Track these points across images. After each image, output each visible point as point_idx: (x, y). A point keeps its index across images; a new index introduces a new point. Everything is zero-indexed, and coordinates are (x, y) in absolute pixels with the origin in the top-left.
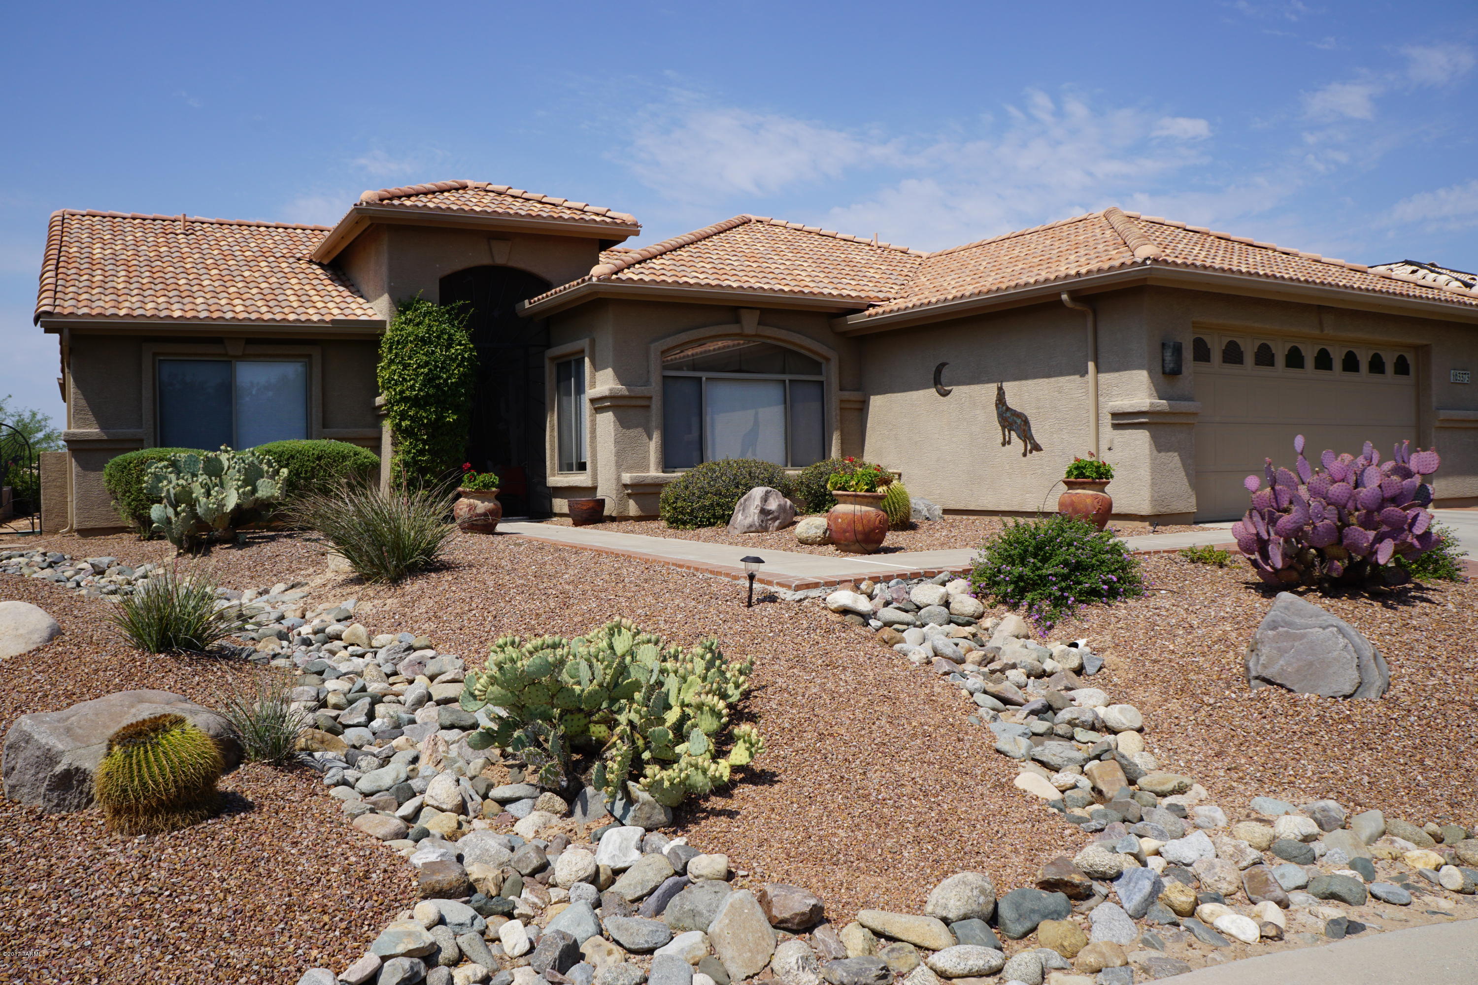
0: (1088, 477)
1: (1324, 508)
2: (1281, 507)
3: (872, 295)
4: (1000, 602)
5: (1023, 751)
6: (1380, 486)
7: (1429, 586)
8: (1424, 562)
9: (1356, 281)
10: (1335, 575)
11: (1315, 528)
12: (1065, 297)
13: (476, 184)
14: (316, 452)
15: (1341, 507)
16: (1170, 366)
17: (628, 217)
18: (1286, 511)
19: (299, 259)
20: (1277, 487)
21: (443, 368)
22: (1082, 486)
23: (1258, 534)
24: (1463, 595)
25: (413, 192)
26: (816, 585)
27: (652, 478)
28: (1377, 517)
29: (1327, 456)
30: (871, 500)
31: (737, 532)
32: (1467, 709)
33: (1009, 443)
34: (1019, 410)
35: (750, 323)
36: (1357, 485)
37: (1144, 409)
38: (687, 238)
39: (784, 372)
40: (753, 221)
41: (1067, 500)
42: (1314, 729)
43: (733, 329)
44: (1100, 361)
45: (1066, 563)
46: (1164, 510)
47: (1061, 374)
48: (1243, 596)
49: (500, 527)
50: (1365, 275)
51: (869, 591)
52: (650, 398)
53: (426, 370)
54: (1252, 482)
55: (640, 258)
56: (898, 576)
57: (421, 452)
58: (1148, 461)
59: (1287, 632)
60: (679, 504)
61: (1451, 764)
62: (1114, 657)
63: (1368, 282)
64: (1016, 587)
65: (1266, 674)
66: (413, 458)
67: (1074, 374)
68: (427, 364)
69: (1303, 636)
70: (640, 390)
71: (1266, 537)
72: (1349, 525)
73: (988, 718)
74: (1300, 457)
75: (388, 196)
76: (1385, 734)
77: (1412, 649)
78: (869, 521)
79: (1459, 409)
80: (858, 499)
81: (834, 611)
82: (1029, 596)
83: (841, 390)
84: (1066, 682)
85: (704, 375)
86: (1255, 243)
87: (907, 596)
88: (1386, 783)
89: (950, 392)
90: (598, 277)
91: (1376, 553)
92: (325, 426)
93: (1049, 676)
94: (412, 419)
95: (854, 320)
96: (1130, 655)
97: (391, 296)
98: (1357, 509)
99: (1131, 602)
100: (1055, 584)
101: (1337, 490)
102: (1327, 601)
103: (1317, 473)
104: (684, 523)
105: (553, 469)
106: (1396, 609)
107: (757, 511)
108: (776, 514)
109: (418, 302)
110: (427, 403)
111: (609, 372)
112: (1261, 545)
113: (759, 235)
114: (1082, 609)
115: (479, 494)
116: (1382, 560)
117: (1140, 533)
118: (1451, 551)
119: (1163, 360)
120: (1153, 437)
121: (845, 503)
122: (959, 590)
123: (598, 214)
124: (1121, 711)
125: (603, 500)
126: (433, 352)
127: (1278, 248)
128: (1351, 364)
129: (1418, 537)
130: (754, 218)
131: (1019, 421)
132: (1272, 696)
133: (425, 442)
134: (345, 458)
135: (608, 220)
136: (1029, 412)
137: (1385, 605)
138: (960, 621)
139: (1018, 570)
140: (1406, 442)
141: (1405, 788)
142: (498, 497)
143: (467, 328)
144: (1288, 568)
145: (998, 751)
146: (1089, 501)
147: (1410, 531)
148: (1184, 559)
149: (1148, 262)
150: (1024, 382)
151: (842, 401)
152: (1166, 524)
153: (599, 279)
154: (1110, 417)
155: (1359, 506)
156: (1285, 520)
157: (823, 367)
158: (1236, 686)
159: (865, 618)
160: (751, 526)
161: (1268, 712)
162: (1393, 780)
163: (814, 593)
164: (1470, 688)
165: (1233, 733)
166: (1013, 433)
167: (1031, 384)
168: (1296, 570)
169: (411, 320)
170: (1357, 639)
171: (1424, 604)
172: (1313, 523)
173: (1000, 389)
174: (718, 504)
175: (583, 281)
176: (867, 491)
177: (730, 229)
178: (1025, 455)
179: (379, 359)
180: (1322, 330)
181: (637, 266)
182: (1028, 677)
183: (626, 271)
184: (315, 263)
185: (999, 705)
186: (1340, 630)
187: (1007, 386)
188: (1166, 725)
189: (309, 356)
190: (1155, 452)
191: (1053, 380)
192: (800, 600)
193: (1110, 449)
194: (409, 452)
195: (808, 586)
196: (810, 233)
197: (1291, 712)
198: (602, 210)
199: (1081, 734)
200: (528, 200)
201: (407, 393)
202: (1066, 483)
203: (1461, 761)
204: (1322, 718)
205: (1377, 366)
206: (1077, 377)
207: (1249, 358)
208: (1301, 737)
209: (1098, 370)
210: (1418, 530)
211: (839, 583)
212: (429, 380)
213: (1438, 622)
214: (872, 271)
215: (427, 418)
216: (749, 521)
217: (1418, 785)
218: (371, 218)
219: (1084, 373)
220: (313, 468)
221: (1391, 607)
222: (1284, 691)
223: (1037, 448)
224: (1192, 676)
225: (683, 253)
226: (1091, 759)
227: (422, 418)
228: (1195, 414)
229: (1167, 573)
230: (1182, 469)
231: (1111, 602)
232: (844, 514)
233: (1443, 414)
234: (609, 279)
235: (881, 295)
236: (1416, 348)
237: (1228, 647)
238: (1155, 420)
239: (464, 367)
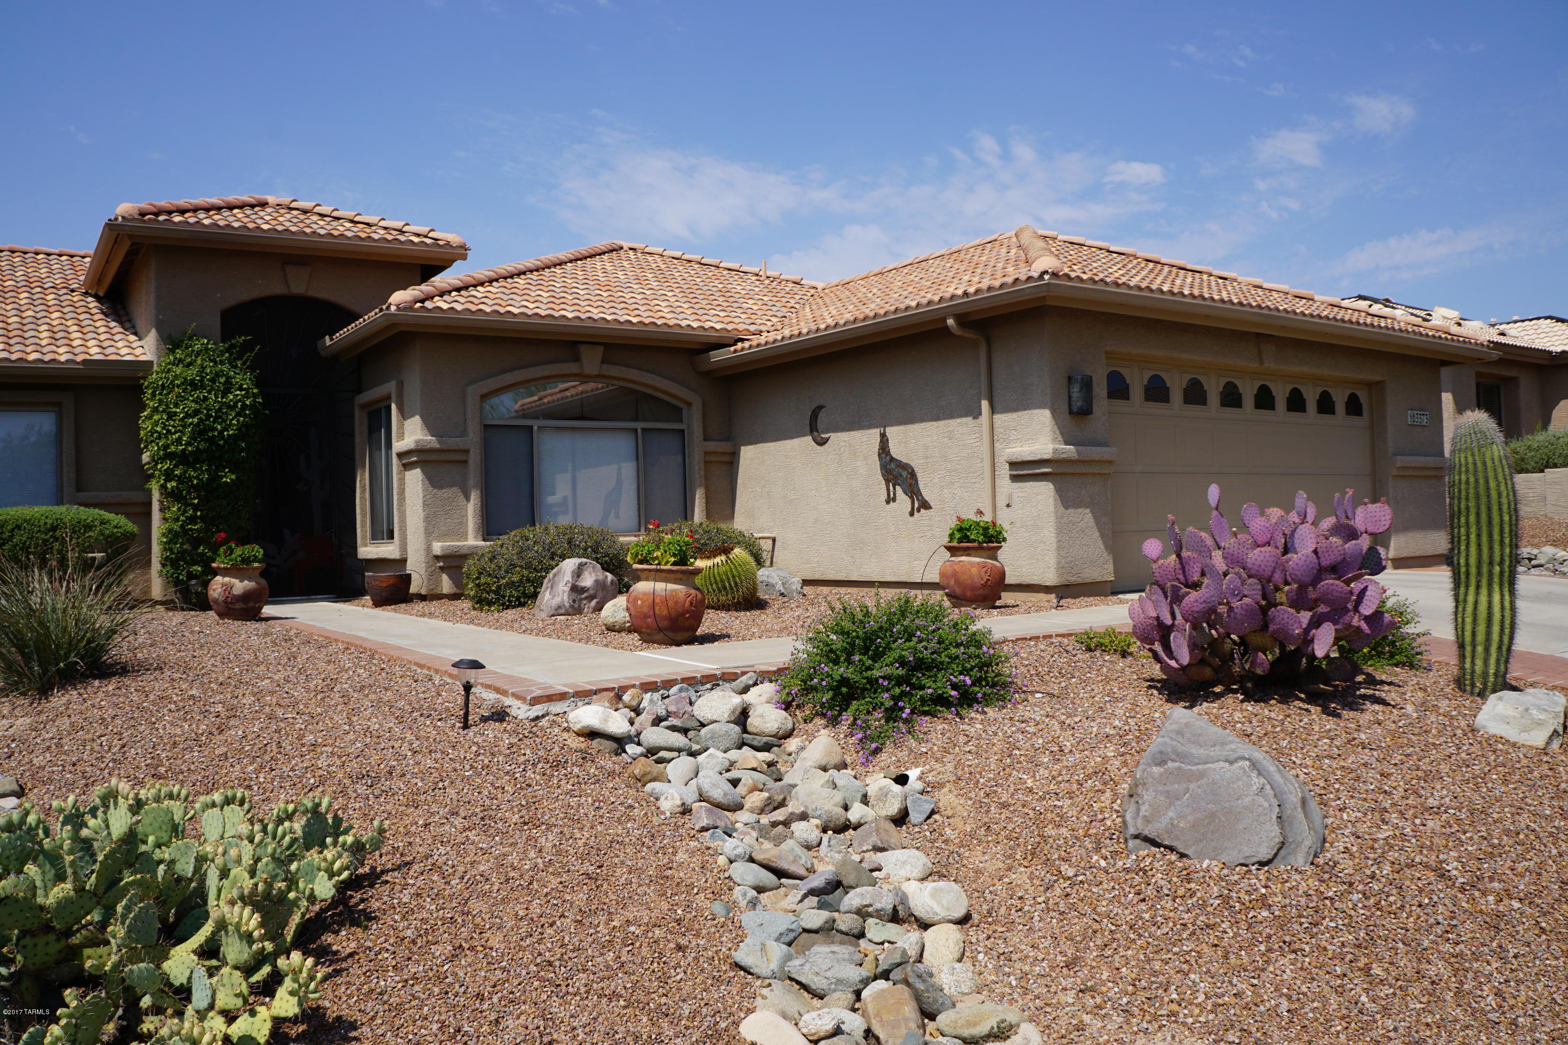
0: (974, 541)
1: (1243, 582)
2: (1190, 580)
3: (741, 327)
4: (817, 714)
5: (774, 966)
6: (1315, 552)
7: (1384, 677)
8: (1378, 644)
9: (1300, 306)
10: (1259, 671)
11: (1231, 609)
12: (950, 322)
13: (278, 201)
14: (49, 521)
15: (1265, 580)
16: (1078, 404)
17: (454, 238)
18: (1196, 586)
19: (73, 291)
20: (1185, 554)
21: (216, 418)
22: (967, 551)
23: (1158, 618)
24: (1425, 691)
25: (189, 206)
26: (562, 696)
27: (470, 547)
28: (1312, 594)
29: (1249, 511)
30: (679, 576)
31: (543, 615)
32: (1432, 876)
33: (894, 500)
34: (904, 460)
35: (591, 361)
36: (1286, 551)
37: (1046, 457)
38: (531, 263)
39: (636, 419)
40: (625, 248)
41: (949, 570)
42: (1212, 921)
43: (572, 368)
44: (996, 399)
45: (902, 662)
46: (1073, 579)
47: (952, 416)
48: (1142, 701)
49: (268, 610)
50: (1311, 302)
51: (634, 703)
52: (467, 451)
53: (196, 420)
54: (1152, 547)
55: (458, 283)
56: (684, 680)
57: (192, 520)
58: (1053, 519)
59: (1179, 768)
60: (483, 580)
61: (1410, 972)
62: (951, 797)
63: (1313, 308)
64: (835, 695)
65: (1149, 831)
66: (182, 526)
67: (966, 416)
68: (196, 412)
69: (1202, 775)
70: (454, 442)
71: (1169, 622)
72: (1276, 605)
73: (743, 904)
74: (1215, 513)
75: (154, 210)
76: (1316, 925)
77: (1357, 779)
78: (676, 603)
79: (1418, 455)
80: (664, 574)
81: (579, 734)
82: (854, 705)
83: (705, 440)
84: (874, 840)
85: (535, 424)
86: (1188, 267)
87: (689, 708)
88: (1313, 1010)
89: (827, 440)
90: (397, 306)
91: (1312, 641)
92: (79, 489)
93: (855, 829)
94: (180, 479)
95: (718, 356)
96: (972, 795)
97: (158, 331)
98: (1287, 583)
99: (991, 712)
100: (888, 690)
101: (1258, 557)
102: (1249, 707)
103: (1235, 534)
104: (490, 603)
105: (364, 537)
106: (1339, 716)
107: (567, 589)
108: (591, 592)
109: (190, 338)
110: (197, 461)
111: (417, 419)
112: (1163, 632)
113: (625, 263)
114: (925, 722)
115: (234, 571)
116: (1320, 652)
117: (1039, 609)
118: (1410, 629)
119: (1070, 397)
120: (1058, 490)
121: (647, 579)
122: (764, 699)
123: (418, 235)
124: (934, 895)
125: (410, 575)
126: (205, 398)
127: (1215, 272)
128: (1296, 403)
129: (1367, 619)
130: (626, 245)
131: (904, 474)
132: (1157, 865)
133: (196, 508)
134: (89, 527)
135: (428, 241)
136: (916, 463)
137: (1327, 711)
138: (755, 743)
139: (841, 671)
140: (1350, 492)
141: (1343, 1018)
142: (264, 574)
143: (252, 368)
144: (1199, 662)
145: (738, 966)
146: (974, 571)
147: (1356, 609)
148: (1078, 646)
149: (1046, 277)
150: (909, 427)
151: (706, 453)
152: (1075, 597)
153: (398, 309)
154: (1007, 466)
155: (1289, 579)
156: (1193, 598)
157: (684, 412)
158: (1109, 847)
159: (620, 742)
160: (559, 607)
161: (1150, 892)
162: (1325, 1003)
163: (557, 707)
164: (1436, 840)
165: (1096, 926)
166: (898, 488)
167: (916, 429)
168: (1209, 665)
169: (180, 361)
170: (1277, 777)
171: (1377, 707)
172: (1228, 603)
173: (883, 435)
174: (528, 580)
175: (381, 310)
176: (674, 564)
177: (591, 256)
178: (912, 514)
179: (144, 407)
180: (1262, 363)
181: (454, 293)
182: (825, 831)
183: (437, 298)
184: (91, 296)
185: (768, 878)
186: (1254, 765)
187: (891, 432)
188: (1003, 910)
189: (59, 404)
190: (1062, 509)
191: (942, 423)
192: (537, 718)
193: (1008, 506)
194: (177, 520)
195: (550, 698)
196: (690, 261)
197: (1181, 892)
198: (423, 229)
199: (876, 930)
200: (338, 219)
201: (173, 448)
202: (949, 548)
203: (1425, 966)
204: (1225, 900)
205: (1326, 405)
206: (969, 419)
207: (1177, 395)
208: (1193, 933)
209: (993, 410)
210: (1367, 609)
211: (596, 692)
212: (200, 432)
213: (1394, 735)
214: (751, 302)
215: (197, 477)
216: (557, 601)
217: (1361, 1012)
218: (130, 236)
219: (977, 414)
220: (45, 541)
221: (1335, 715)
222: (1173, 857)
223: (925, 505)
224: (1050, 831)
225: (521, 281)
226: (875, 978)
227: (190, 479)
228: (1111, 462)
229: (1051, 667)
230: (1095, 529)
231: (963, 712)
232: (645, 594)
233: (1401, 461)
234: (411, 308)
235: (752, 328)
236: (1370, 385)
237: (1105, 784)
238: (1061, 470)
239: (245, 416)
